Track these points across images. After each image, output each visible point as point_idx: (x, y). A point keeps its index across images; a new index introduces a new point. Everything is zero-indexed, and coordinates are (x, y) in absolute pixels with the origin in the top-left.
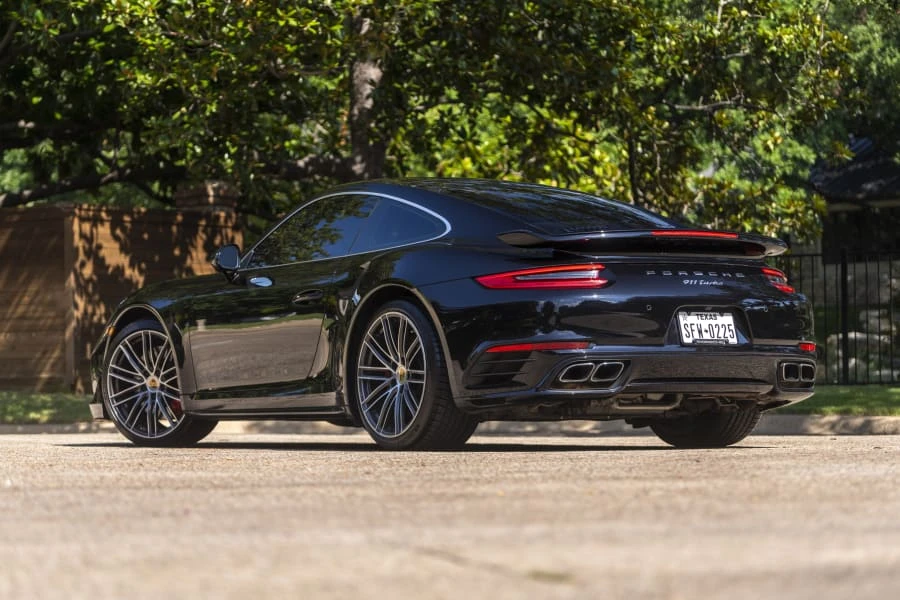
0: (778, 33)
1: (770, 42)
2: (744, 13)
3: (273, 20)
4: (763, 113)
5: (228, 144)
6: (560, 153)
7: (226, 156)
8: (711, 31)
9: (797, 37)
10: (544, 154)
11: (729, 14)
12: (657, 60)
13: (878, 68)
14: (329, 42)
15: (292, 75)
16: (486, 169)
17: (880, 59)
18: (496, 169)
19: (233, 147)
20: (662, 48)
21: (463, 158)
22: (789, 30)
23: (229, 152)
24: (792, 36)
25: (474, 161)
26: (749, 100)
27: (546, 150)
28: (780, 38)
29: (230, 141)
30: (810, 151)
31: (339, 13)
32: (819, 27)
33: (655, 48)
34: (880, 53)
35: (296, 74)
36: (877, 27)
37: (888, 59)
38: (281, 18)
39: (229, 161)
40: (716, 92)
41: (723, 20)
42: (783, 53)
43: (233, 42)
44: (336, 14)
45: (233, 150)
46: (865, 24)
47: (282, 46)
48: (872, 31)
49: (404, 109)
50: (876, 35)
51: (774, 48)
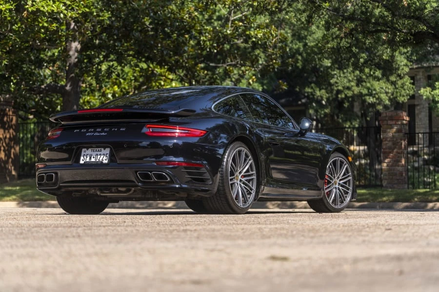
0: (256, 33)
1: (252, 36)
2: (241, 24)
3: (37, 23)
4: (248, 68)
5: (12, 78)
6: (158, 84)
7: (12, 84)
8: (226, 32)
9: (264, 35)
10: (150, 85)
11: (234, 24)
12: (202, 44)
13: (290, 49)
14: (60, 34)
15: (43, 48)
16: (124, 90)
17: (291, 45)
18: (128, 91)
19: (15, 79)
20: (204, 38)
21: (114, 86)
22: (260, 31)
23: (13, 82)
24: (261, 34)
25: (119, 87)
26: (242, 62)
27: (151, 83)
28: (257, 35)
29: (13, 77)
30: (260, 85)
31: (63, 21)
32: (273, 30)
33: (202, 38)
34: (290, 43)
35: (45, 47)
36: (289, 31)
37: (294, 45)
38: (40, 23)
39: (13, 86)
40: (228, 58)
41: (232, 27)
42: (258, 42)
43: (18, 33)
44: (62, 21)
45: (15, 81)
46: (284, 30)
47: (40, 35)
48: (287, 33)
49: (92, 64)
50: (289, 35)
51: (254, 39)
